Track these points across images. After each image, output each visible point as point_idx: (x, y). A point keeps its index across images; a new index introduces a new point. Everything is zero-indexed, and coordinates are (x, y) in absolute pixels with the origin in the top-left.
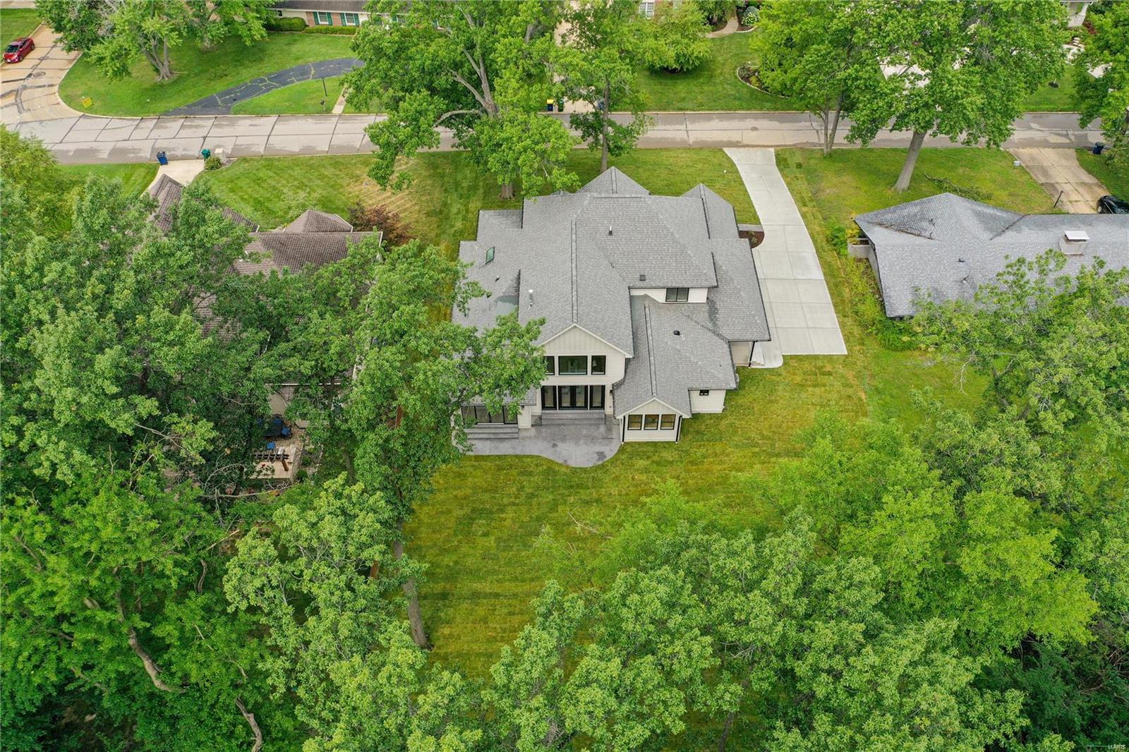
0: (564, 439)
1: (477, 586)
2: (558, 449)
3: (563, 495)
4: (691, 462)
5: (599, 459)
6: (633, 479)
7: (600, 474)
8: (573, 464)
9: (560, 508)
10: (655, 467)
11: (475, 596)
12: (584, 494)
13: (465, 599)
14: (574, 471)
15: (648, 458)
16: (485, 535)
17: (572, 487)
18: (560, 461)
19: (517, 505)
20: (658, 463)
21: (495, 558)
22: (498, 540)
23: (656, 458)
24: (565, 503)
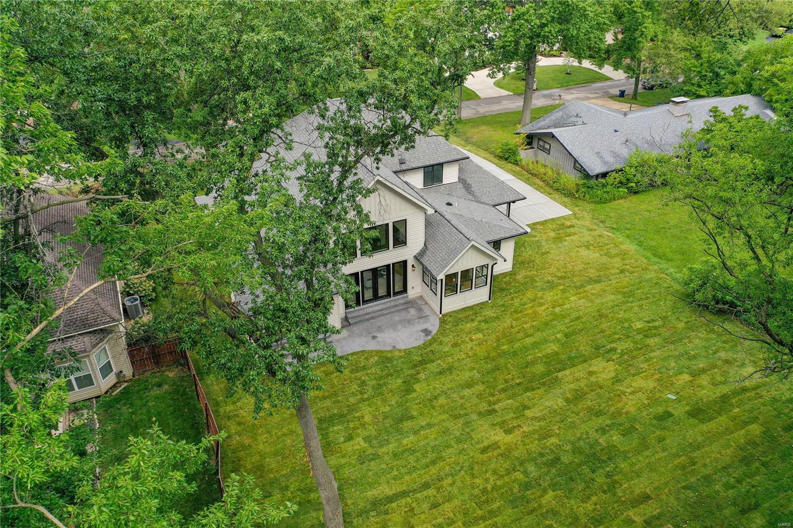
0: (380, 329)
1: (371, 493)
2: (379, 339)
3: (412, 376)
4: (515, 311)
5: (427, 335)
6: (471, 340)
7: (434, 347)
8: (402, 347)
9: (417, 387)
10: (484, 326)
11: (376, 504)
12: (432, 367)
13: (367, 512)
14: (408, 352)
15: (472, 320)
16: (350, 438)
17: (415, 366)
18: (389, 349)
19: (368, 399)
20: (486, 321)
21: (376, 457)
22: (367, 439)
23: (480, 318)
24: (418, 381)
